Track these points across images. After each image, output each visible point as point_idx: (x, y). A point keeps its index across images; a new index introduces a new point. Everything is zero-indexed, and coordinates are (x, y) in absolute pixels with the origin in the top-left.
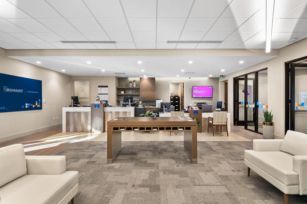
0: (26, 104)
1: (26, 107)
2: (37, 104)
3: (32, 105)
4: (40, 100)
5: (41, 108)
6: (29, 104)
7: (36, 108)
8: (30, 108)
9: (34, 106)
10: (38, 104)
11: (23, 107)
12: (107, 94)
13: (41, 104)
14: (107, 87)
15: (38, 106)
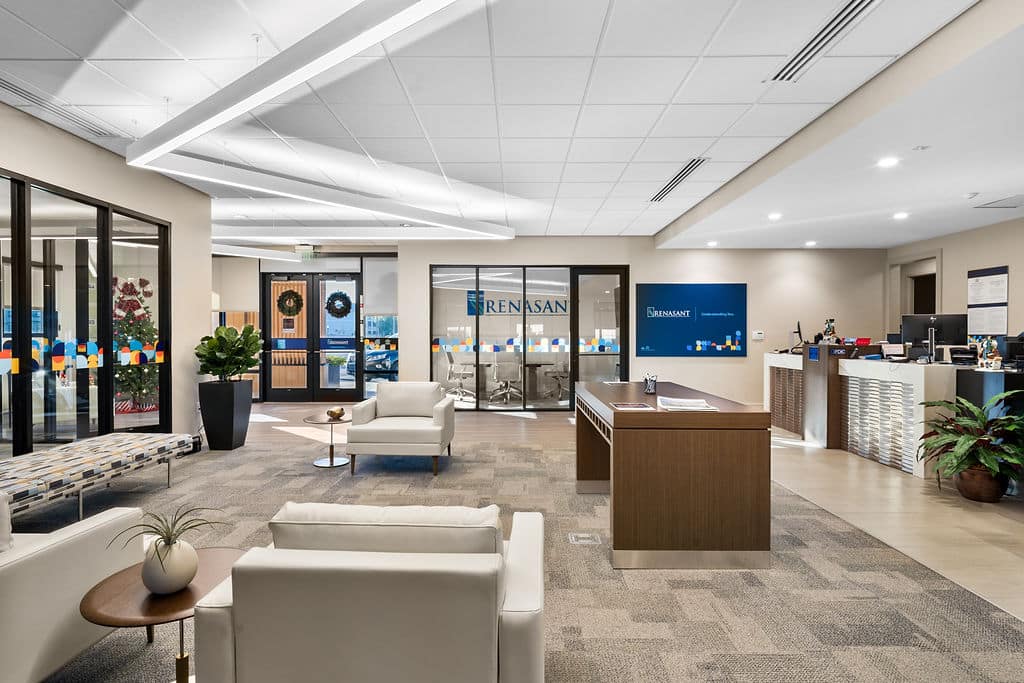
0: (698, 343)
1: (699, 348)
2: (729, 343)
3: (714, 344)
4: (738, 333)
5: (743, 353)
6: (705, 343)
7: (727, 353)
8: (710, 352)
9: (719, 348)
10: (733, 344)
11: (689, 348)
12: (1005, 304)
13: (743, 342)
14: (1003, 270)
15: (733, 348)
